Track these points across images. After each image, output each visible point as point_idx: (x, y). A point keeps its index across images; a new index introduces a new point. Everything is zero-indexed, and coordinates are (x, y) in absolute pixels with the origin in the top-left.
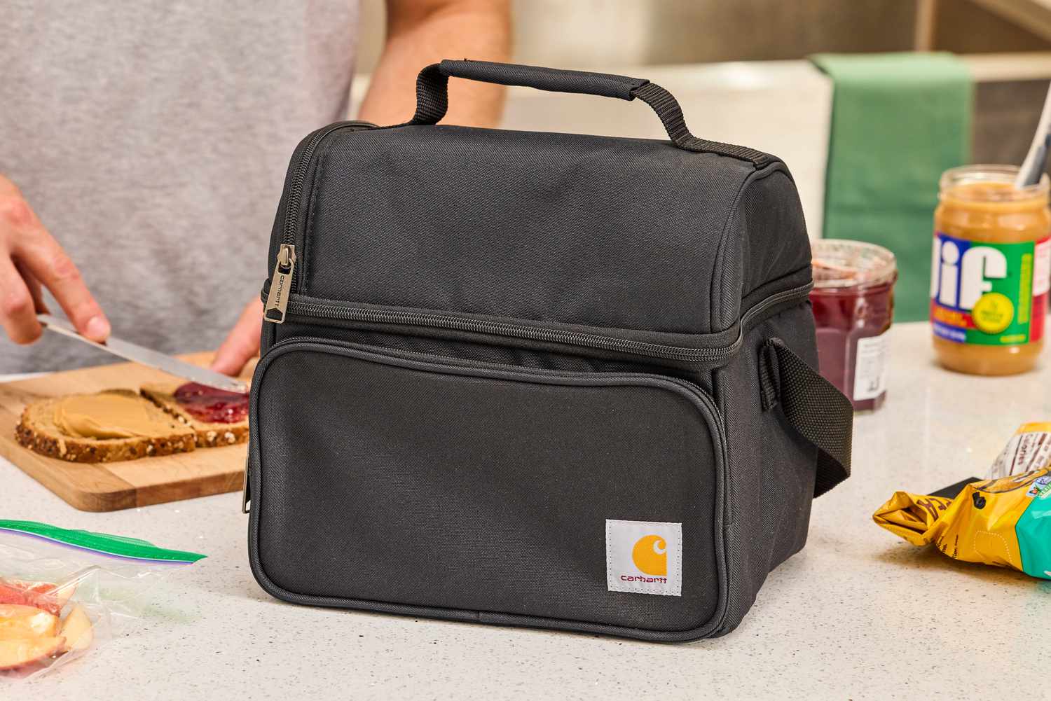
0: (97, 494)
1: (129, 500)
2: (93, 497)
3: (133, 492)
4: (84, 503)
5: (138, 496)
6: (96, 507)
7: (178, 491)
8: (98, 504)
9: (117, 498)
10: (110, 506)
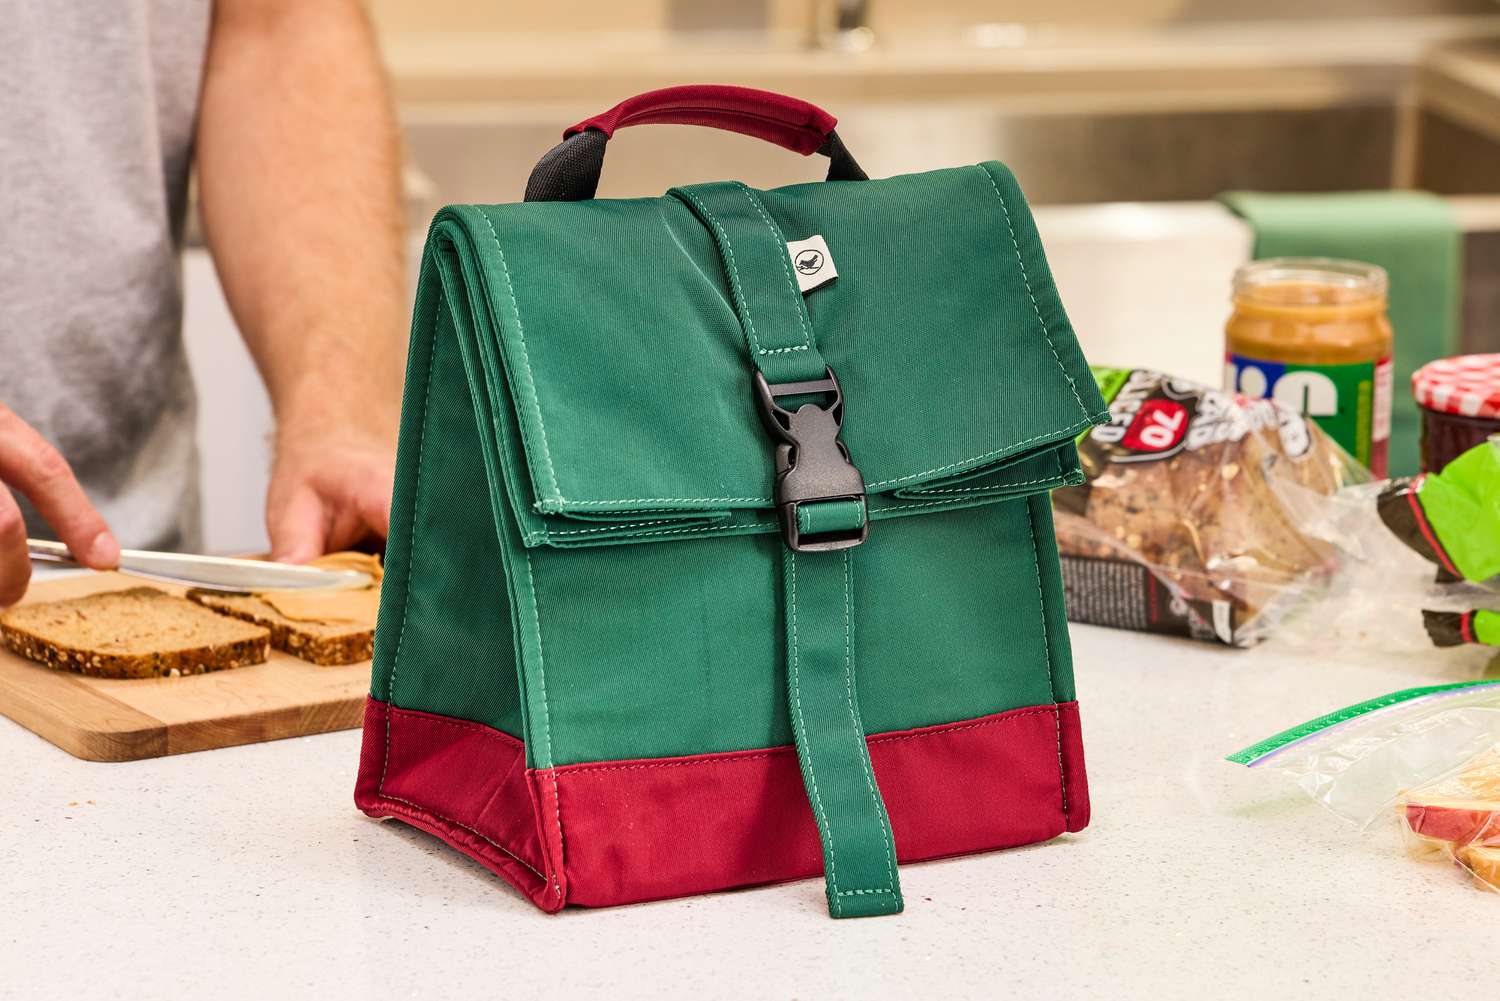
0: (110, 734)
1: (156, 744)
2: (102, 738)
3: (164, 731)
4: (89, 748)
5: (170, 737)
6: (107, 754)
7: (230, 732)
8: (110, 750)
9: (139, 741)
10: (128, 752)
